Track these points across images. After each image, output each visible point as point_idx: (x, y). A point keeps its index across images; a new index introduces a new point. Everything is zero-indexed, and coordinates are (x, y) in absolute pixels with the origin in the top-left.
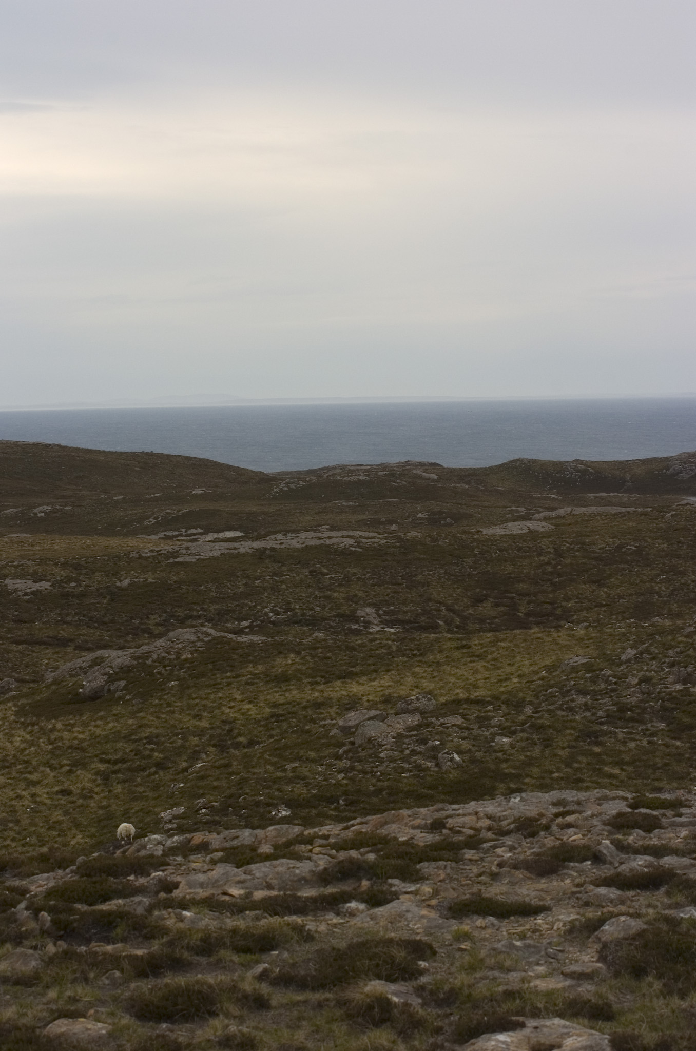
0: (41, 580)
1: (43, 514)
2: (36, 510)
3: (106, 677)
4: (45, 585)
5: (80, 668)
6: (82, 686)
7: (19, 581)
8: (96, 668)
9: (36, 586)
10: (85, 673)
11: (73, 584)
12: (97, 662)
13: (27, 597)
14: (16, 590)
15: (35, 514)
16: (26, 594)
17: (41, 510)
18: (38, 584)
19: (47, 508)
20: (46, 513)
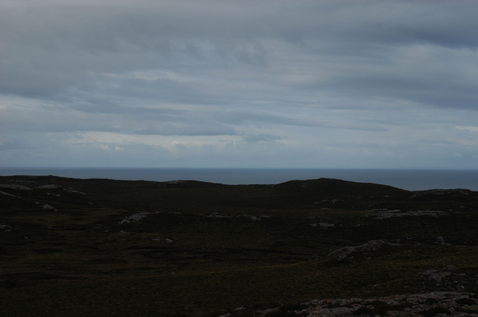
0: (331, 223)
1: (334, 202)
2: (332, 201)
3: (347, 255)
4: (332, 225)
5: (339, 252)
6: (339, 258)
7: (324, 223)
8: (344, 252)
9: (329, 225)
10: (341, 254)
11: (341, 225)
12: (344, 250)
13: (326, 229)
14: (323, 226)
15: (332, 202)
16: (326, 228)
17: (334, 201)
18: (330, 225)
19: (336, 200)
20: (335, 202)
